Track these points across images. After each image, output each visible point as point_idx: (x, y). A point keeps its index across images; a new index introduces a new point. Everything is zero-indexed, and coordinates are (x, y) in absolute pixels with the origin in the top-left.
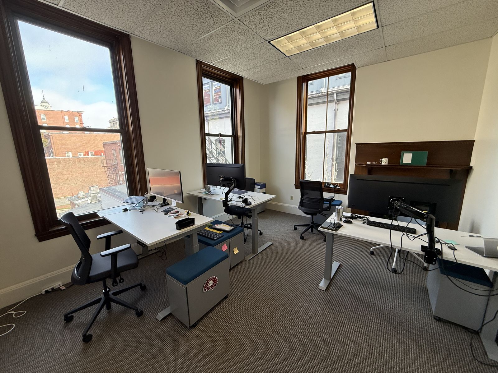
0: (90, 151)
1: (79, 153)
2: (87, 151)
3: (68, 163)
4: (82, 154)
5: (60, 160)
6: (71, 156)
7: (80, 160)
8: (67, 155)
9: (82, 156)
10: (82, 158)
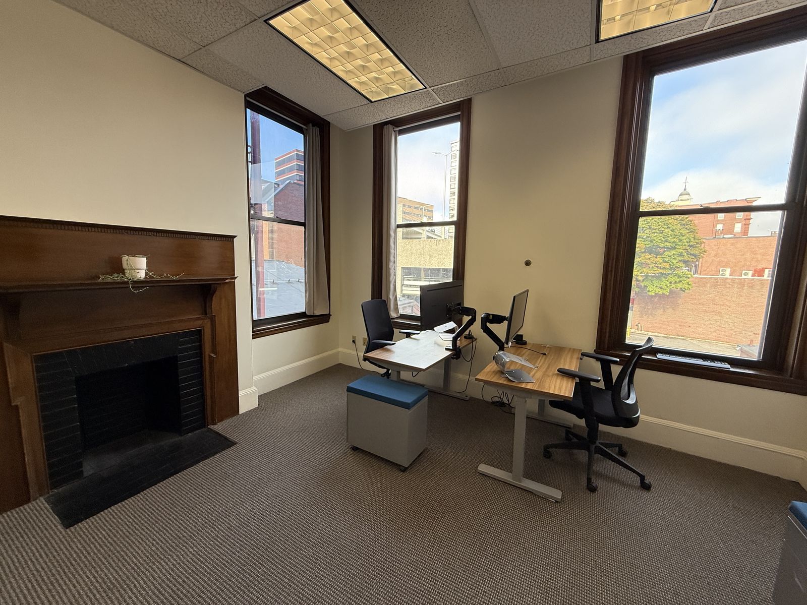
0: (768, 268)
1: (744, 272)
2: (760, 267)
3: (728, 286)
4: (750, 273)
5: (717, 280)
6: (727, 276)
7: (742, 284)
8: (721, 273)
9: (750, 276)
10: (749, 279)
